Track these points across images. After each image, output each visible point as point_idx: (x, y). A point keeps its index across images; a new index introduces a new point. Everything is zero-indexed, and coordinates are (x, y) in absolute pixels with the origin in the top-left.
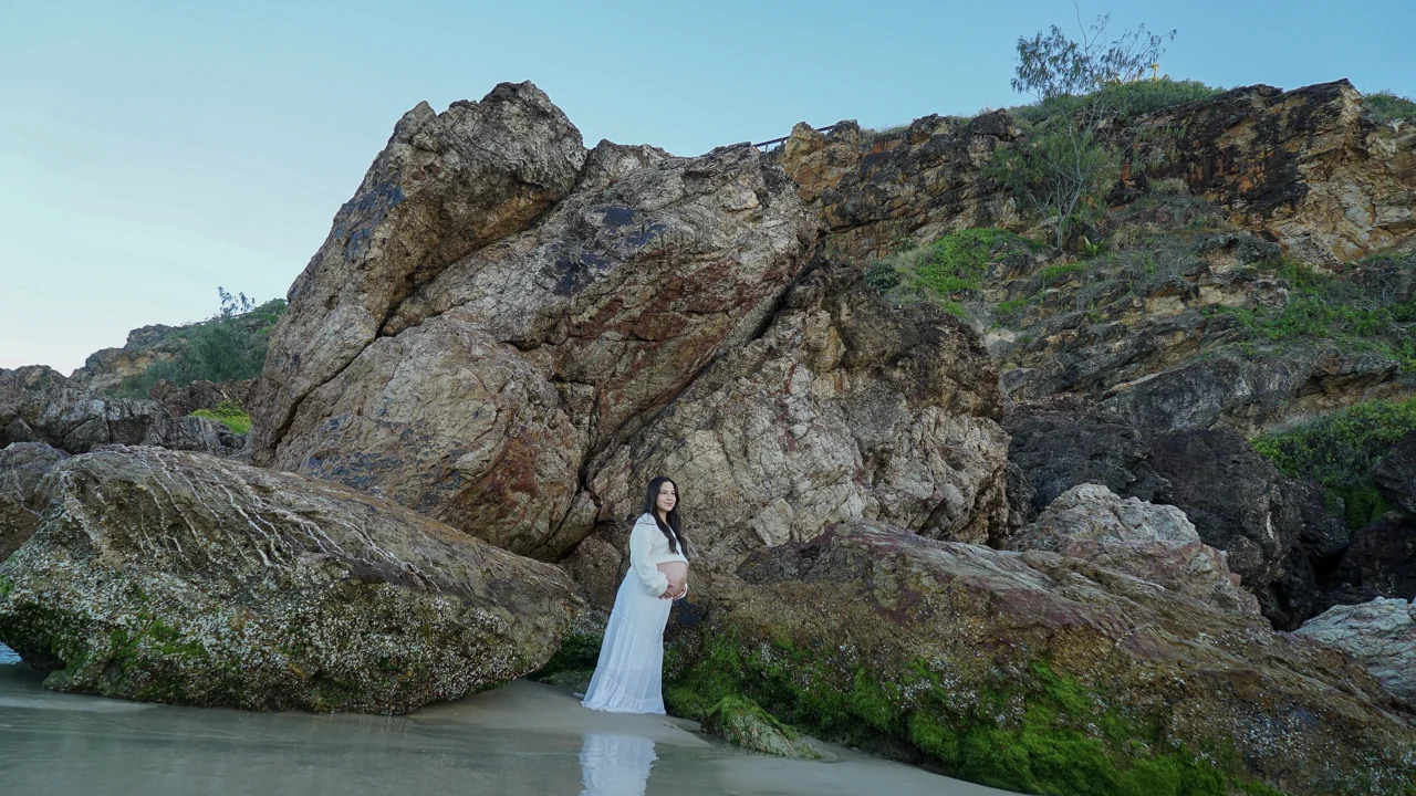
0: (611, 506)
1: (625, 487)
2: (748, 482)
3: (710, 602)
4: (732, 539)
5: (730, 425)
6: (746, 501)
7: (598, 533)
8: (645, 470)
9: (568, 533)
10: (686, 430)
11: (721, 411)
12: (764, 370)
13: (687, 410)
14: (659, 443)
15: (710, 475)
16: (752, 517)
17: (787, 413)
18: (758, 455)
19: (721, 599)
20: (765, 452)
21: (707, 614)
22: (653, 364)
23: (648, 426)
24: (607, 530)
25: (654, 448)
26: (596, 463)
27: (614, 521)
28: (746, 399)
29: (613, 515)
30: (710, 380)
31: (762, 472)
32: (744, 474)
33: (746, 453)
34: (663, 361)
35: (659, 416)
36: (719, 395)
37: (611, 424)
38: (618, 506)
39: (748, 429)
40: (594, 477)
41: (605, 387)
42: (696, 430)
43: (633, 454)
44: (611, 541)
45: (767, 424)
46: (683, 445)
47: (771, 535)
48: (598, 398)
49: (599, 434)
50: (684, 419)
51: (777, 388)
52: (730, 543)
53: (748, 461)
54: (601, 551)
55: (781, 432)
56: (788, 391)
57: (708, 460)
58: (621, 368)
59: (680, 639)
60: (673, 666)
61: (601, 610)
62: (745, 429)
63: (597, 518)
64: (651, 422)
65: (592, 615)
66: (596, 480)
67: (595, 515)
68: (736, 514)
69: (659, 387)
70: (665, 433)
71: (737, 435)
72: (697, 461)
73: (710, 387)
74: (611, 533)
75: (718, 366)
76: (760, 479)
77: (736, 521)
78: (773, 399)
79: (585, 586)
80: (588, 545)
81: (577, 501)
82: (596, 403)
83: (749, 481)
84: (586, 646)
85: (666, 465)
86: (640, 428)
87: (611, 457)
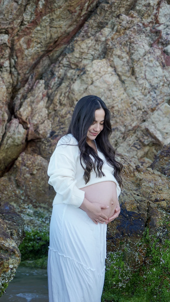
0: (37, 127)
1: (45, 112)
2: (137, 94)
3: (149, 207)
4: (132, 139)
5: (118, 52)
6: (139, 109)
7: (30, 149)
8: (58, 97)
9: (6, 152)
10: (85, 62)
11: (109, 43)
12: (137, 8)
13: (84, 46)
14: (65, 75)
15: (108, 93)
16: (144, 121)
17: (161, 37)
18: (143, 72)
19: (156, 200)
20: (148, 69)
21: (149, 219)
22: (52, 11)
23: (55, 63)
24: (36, 146)
25: (62, 79)
26: (19, 96)
27: (40, 139)
28: (128, 32)
29: (39, 134)
30: (98, 21)
31: (148, 86)
32: (135, 89)
33: (133, 73)
34: (60, 7)
35: (63, 54)
36: (107, 31)
37: (26, 65)
38: (41, 127)
39: (132, 54)
40: (20, 107)
41: (17, 35)
42: (92, 60)
43: (47, 86)
44: (40, 154)
45: (147, 48)
46: (84, 73)
47: (162, 133)
48: (13, 45)
49: (19, 74)
50: (82, 53)
51: (149, 20)
52: (131, 142)
53: (136, 78)
54: (34, 162)
55: (158, 52)
56: (157, 22)
57: (105, 82)
58: (27, 17)
59: (125, 248)
60: (122, 276)
61: (41, 207)
62: (130, 54)
63: (27, 139)
64: (57, 59)
65: (35, 212)
66: (22, 109)
67: (25, 136)
68: (133, 120)
69: (59, 29)
70: (69, 66)
71: (125, 60)
72: (97, 83)
73: (98, 27)
74: (39, 148)
75: (103, 8)
76: (147, 91)
77: (133, 125)
78: (148, 29)
79: (26, 191)
80: (23, 159)
81: (9, 127)
82: (12, 49)
83: (139, 93)
84: (34, 240)
85: (73, 90)
86: (49, 66)
87: (31, 90)
